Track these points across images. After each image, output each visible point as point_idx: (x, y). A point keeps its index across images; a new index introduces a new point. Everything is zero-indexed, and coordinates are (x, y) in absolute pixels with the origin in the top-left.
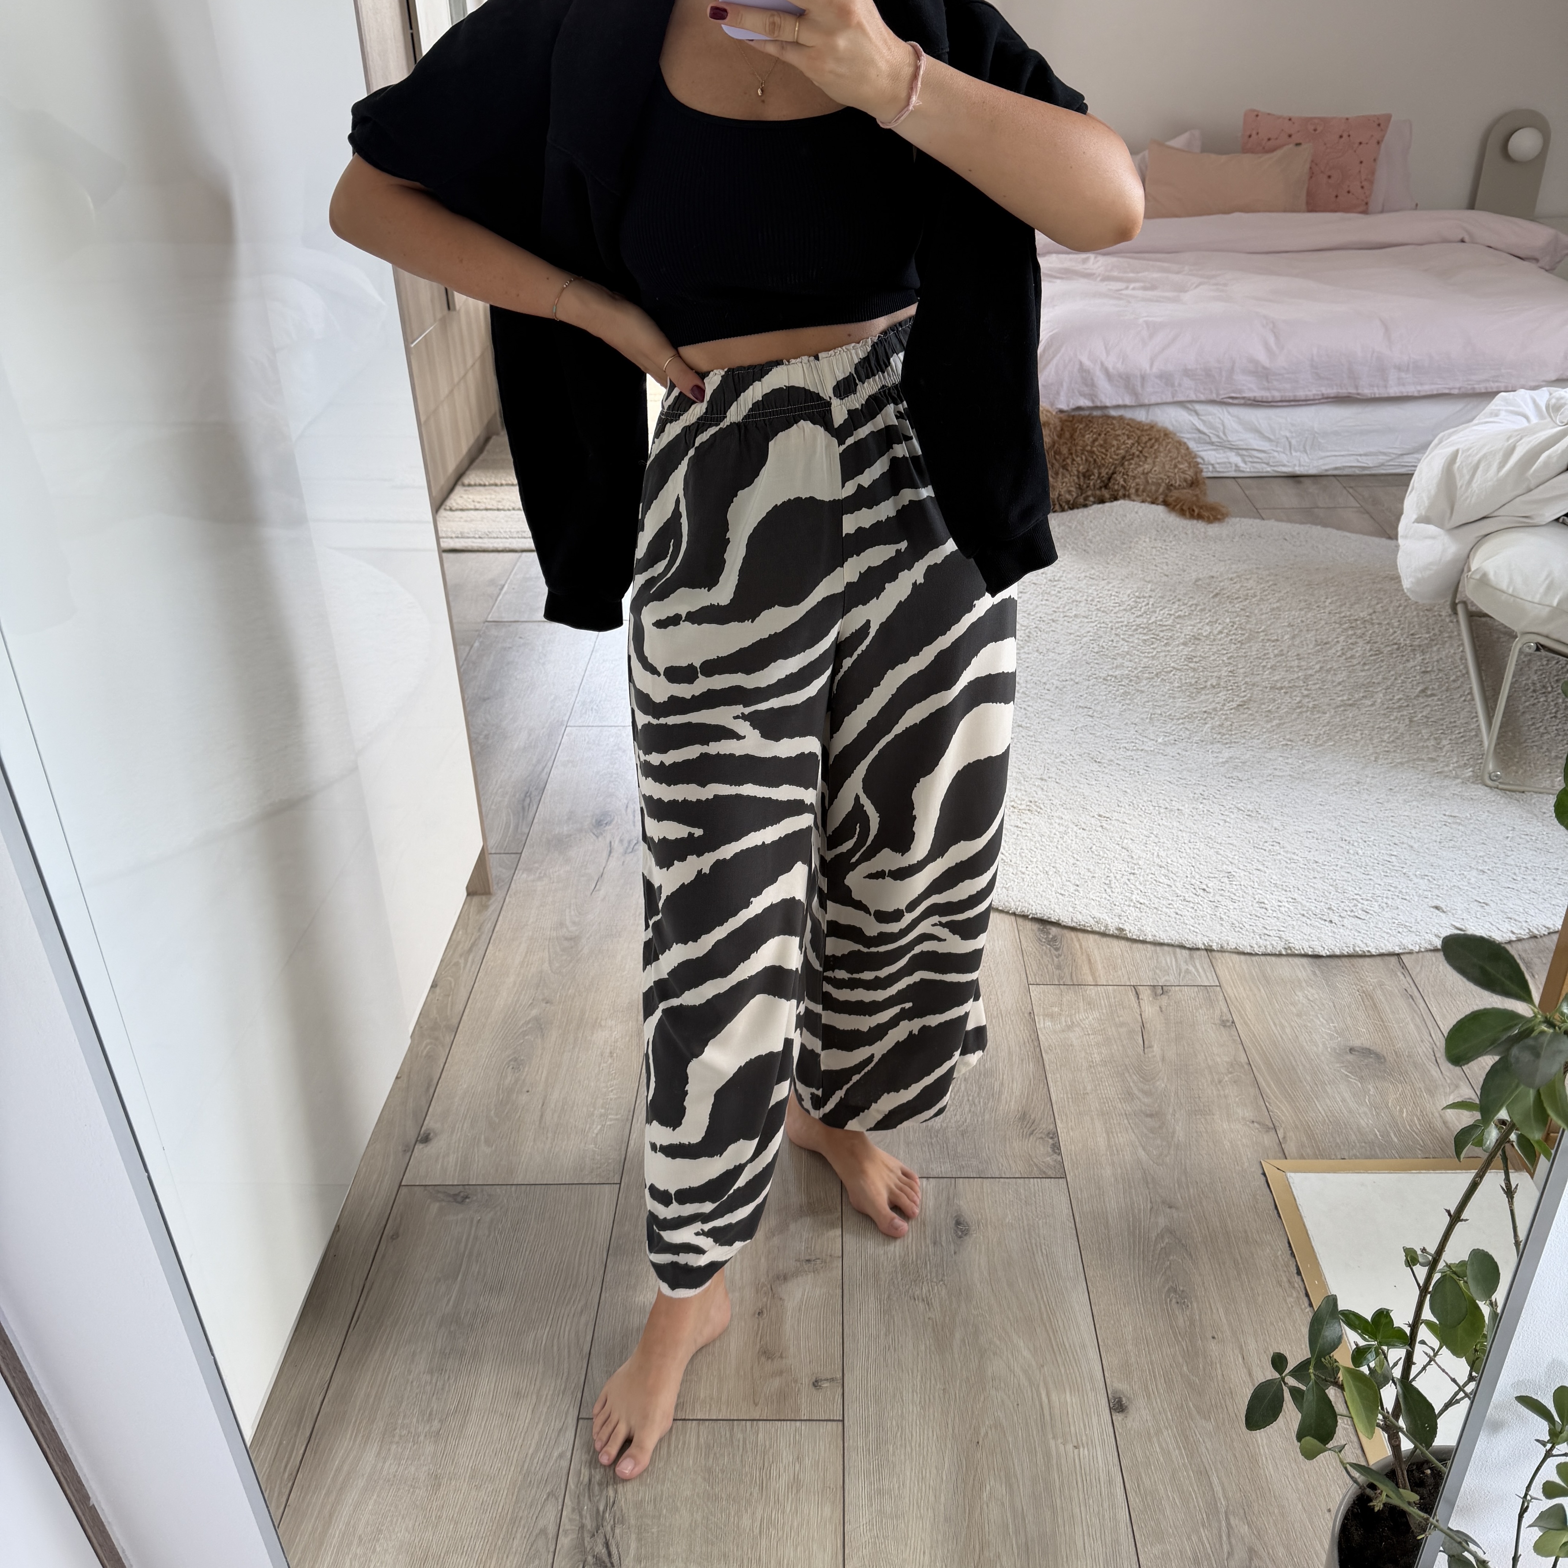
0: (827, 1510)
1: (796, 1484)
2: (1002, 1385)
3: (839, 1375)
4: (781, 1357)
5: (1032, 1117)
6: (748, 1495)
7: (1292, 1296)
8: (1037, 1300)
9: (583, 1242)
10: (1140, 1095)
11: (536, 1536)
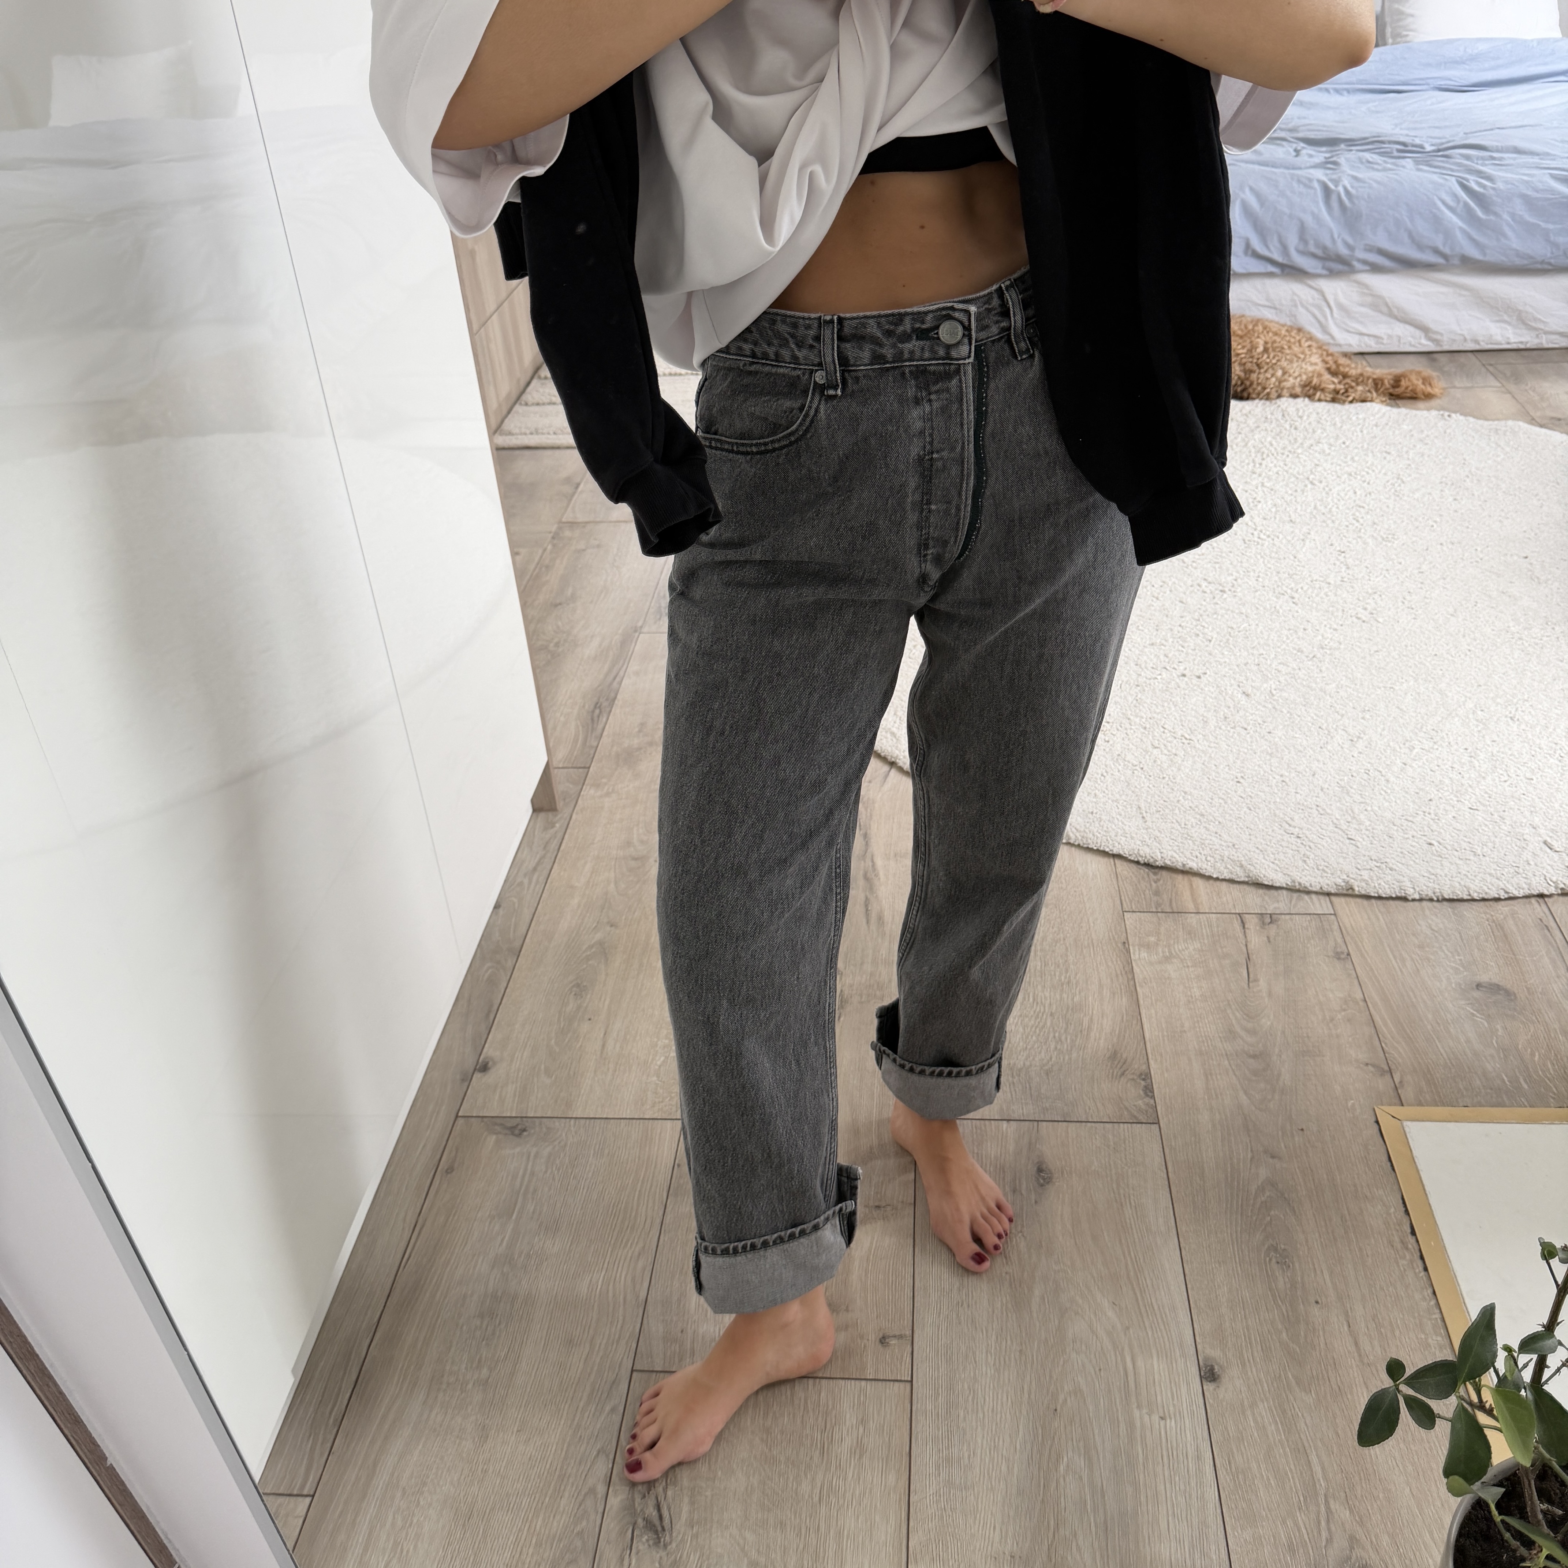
0: (892, 1478)
1: (860, 1449)
2: (1084, 1347)
3: (908, 1333)
4: (847, 1310)
5: (1124, 1056)
6: (808, 1459)
7: (1404, 1258)
8: (1124, 1256)
9: (643, 1182)
10: (1243, 1034)
11: (586, 1495)
